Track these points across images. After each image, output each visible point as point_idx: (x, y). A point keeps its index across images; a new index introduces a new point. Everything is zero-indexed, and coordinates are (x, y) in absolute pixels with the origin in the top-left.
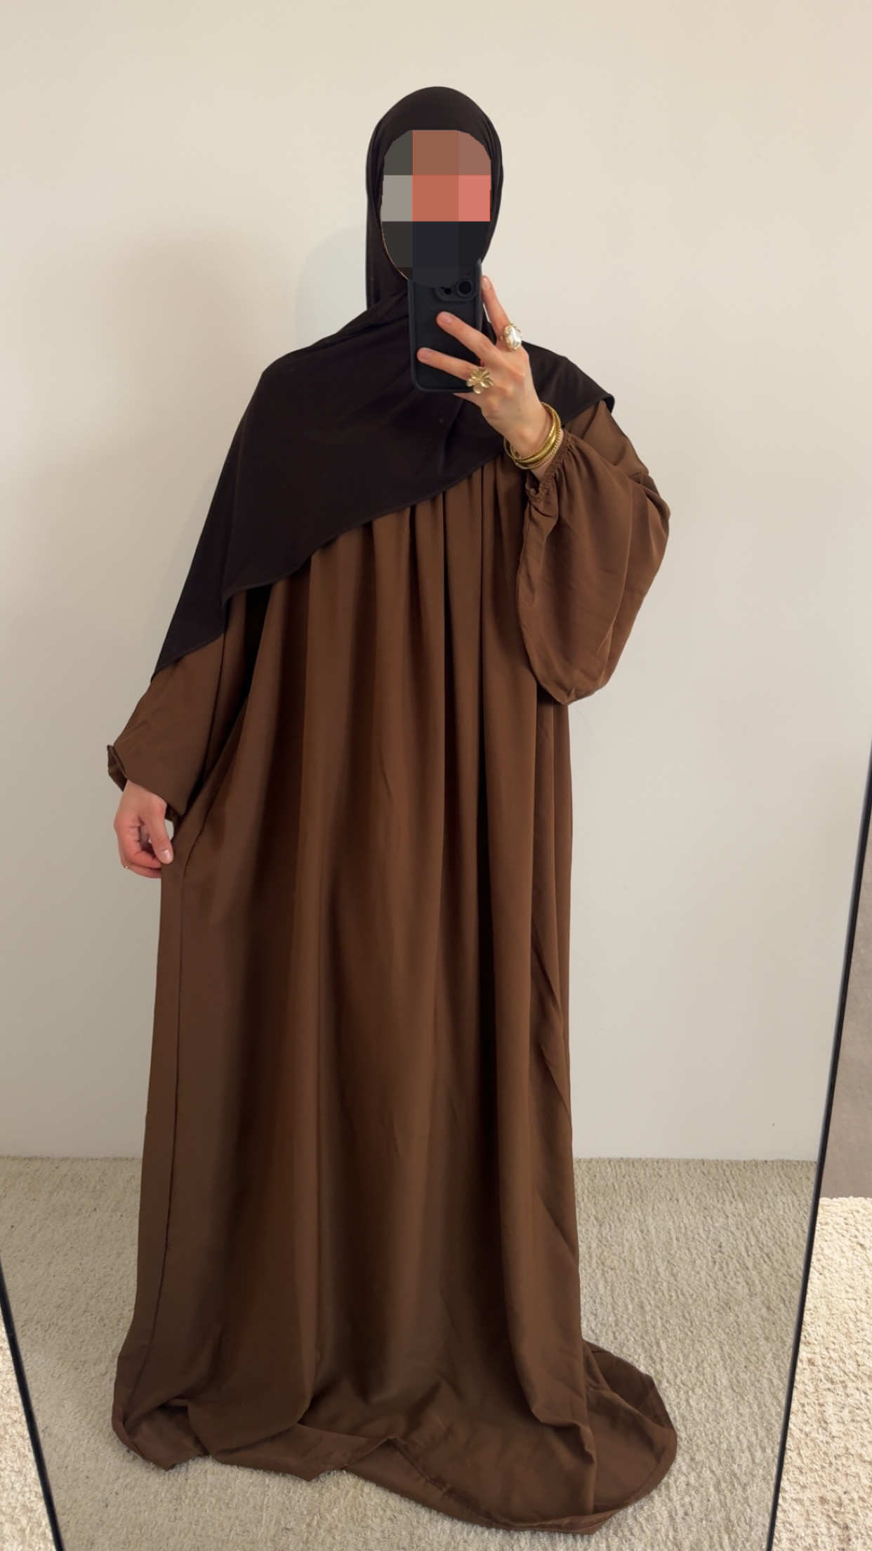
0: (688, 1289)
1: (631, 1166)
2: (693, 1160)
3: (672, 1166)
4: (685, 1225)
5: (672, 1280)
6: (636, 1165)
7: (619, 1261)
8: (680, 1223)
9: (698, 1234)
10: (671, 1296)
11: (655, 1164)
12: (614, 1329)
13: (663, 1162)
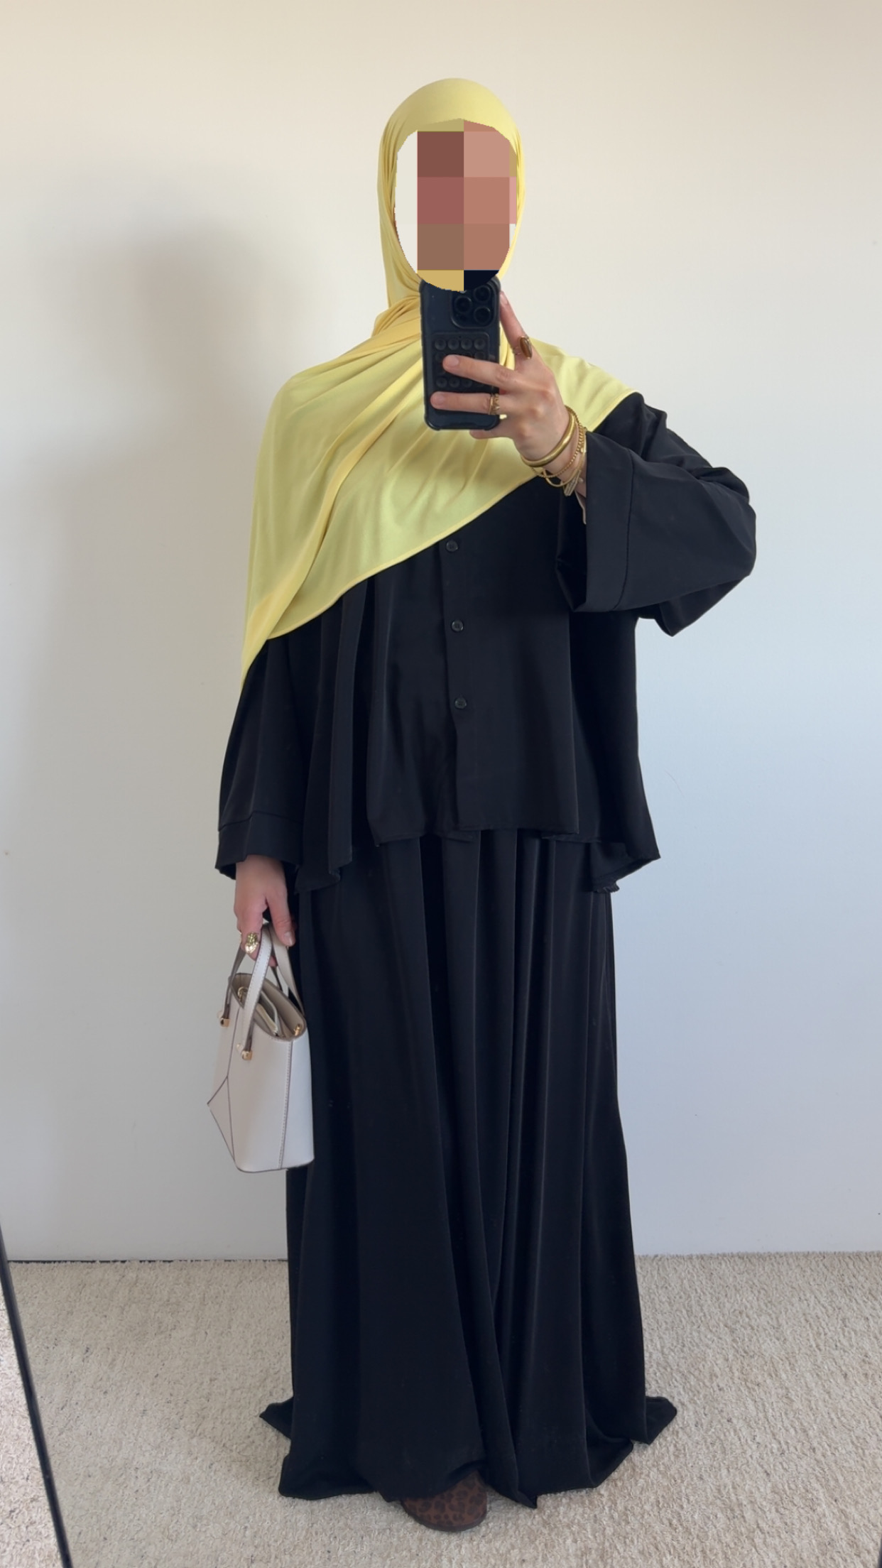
0: (848, 1409)
1: (747, 1260)
2: (813, 1253)
3: (791, 1261)
4: (824, 1329)
5: (827, 1397)
6: (754, 1260)
7: (763, 1375)
8: (818, 1328)
9: (840, 1341)
10: (832, 1420)
11: (773, 1259)
12: (781, 1460)
13: (781, 1257)
